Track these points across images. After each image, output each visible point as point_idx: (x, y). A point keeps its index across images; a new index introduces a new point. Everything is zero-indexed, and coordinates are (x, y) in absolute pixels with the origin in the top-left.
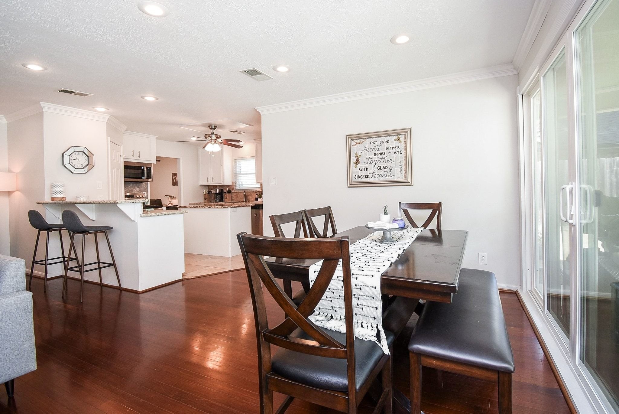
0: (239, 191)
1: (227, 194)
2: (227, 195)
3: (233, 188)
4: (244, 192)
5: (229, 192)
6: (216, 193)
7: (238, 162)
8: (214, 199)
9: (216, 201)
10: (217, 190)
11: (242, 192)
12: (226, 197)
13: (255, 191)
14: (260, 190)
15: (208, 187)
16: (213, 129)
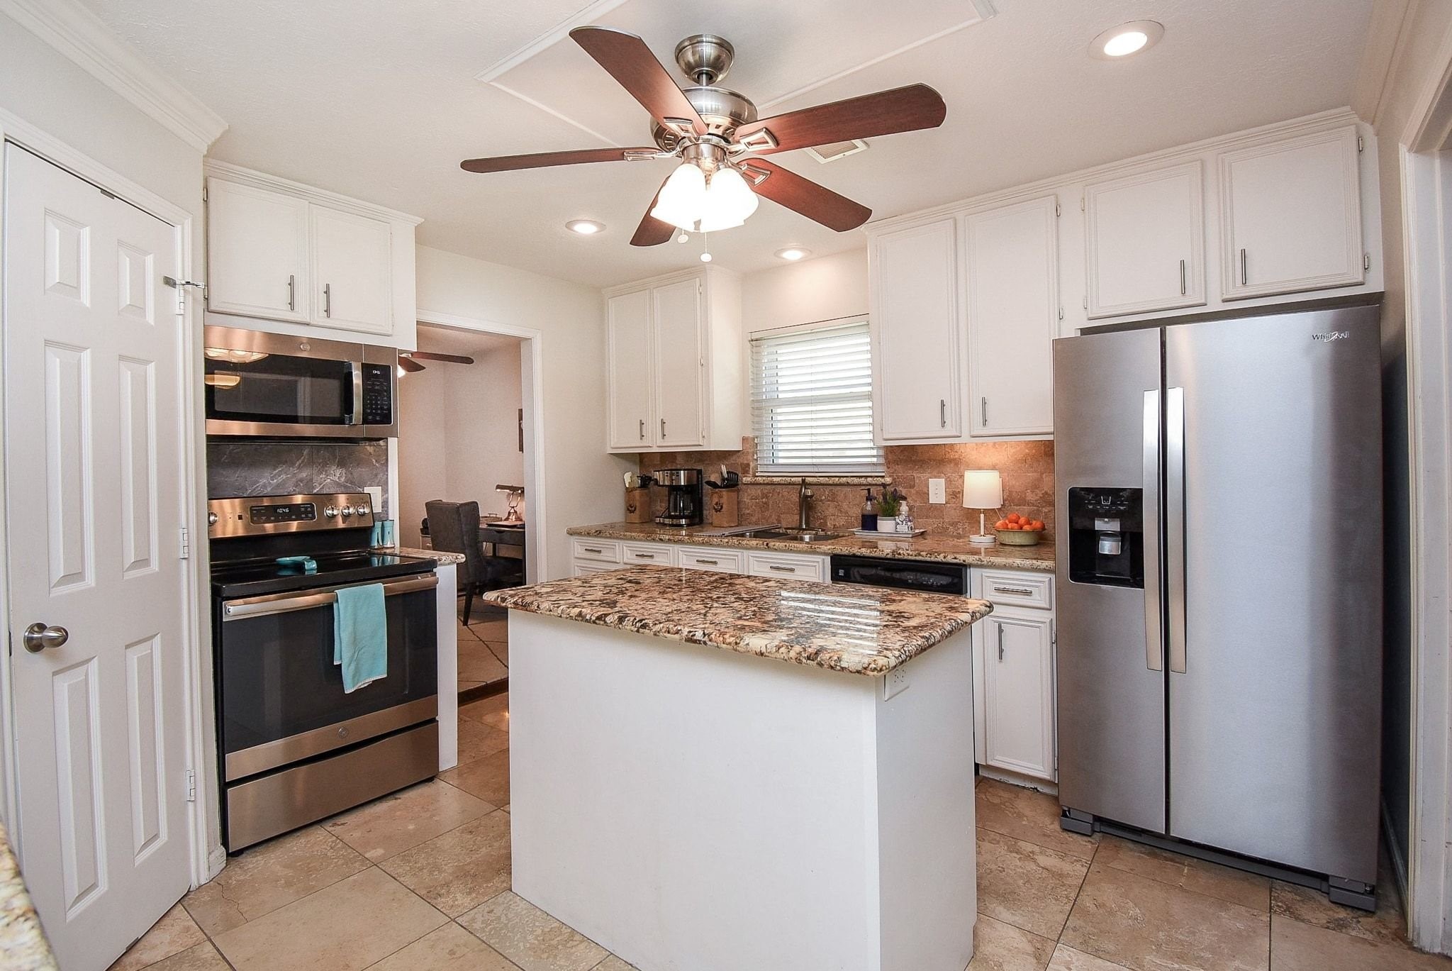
0: (775, 479)
1: (724, 492)
2: (721, 497)
3: (748, 465)
4: (804, 484)
5: (731, 483)
6: (674, 489)
7: (765, 350)
8: (669, 512)
9: (675, 522)
10: (678, 476)
11: (790, 484)
12: (716, 504)
13: (856, 481)
14: (883, 477)
15: (642, 460)
16: (707, 74)
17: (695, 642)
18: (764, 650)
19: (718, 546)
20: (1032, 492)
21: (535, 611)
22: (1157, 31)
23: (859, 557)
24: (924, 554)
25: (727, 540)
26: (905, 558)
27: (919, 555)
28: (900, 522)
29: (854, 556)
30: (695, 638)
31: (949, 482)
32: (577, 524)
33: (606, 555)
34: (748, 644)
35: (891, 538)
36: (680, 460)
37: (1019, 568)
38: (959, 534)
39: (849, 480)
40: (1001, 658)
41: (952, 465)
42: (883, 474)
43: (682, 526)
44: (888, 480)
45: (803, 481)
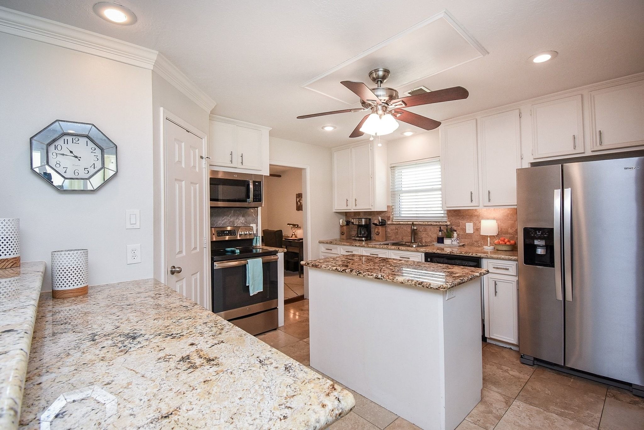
0: (401, 222)
1: (380, 227)
2: (379, 229)
3: (390, 217)
4: (413, 224)
5: (383, 224)
6: (360, 226)
7: (397, 171)
8: (358, 235)
9: (360, 239)
10: (362, 221)
11: (407, 224)
12: (377, 232)
13: (435, 223)
14: (446, 222)
15: (346, 214)
16: (380, 81)
17: (378, 278)
18: (403, 281)
19: (379, 248)
20: (511, 229)
21: (320, 268)
22: (555, 54)
23: (436, 253)
24: (463, 253)
25: (382, 246)
26: (456, 254)
27: (461, 253)
28: (454, 241)
29: (434, 253)
30: (378, 277)
31: (475, 225)
32: (322, 239)
33: (333, 251)
34: (397, 279)
35: (449, 246)
36: (362, 214)
37: (503, 259)
38: (479, 246)
39: (432, 223)
40: (496, 295)
41: (476, 217)
42: (446, 221)
43: (363, 240)
44: (448, 223)
45: (413, 223)
